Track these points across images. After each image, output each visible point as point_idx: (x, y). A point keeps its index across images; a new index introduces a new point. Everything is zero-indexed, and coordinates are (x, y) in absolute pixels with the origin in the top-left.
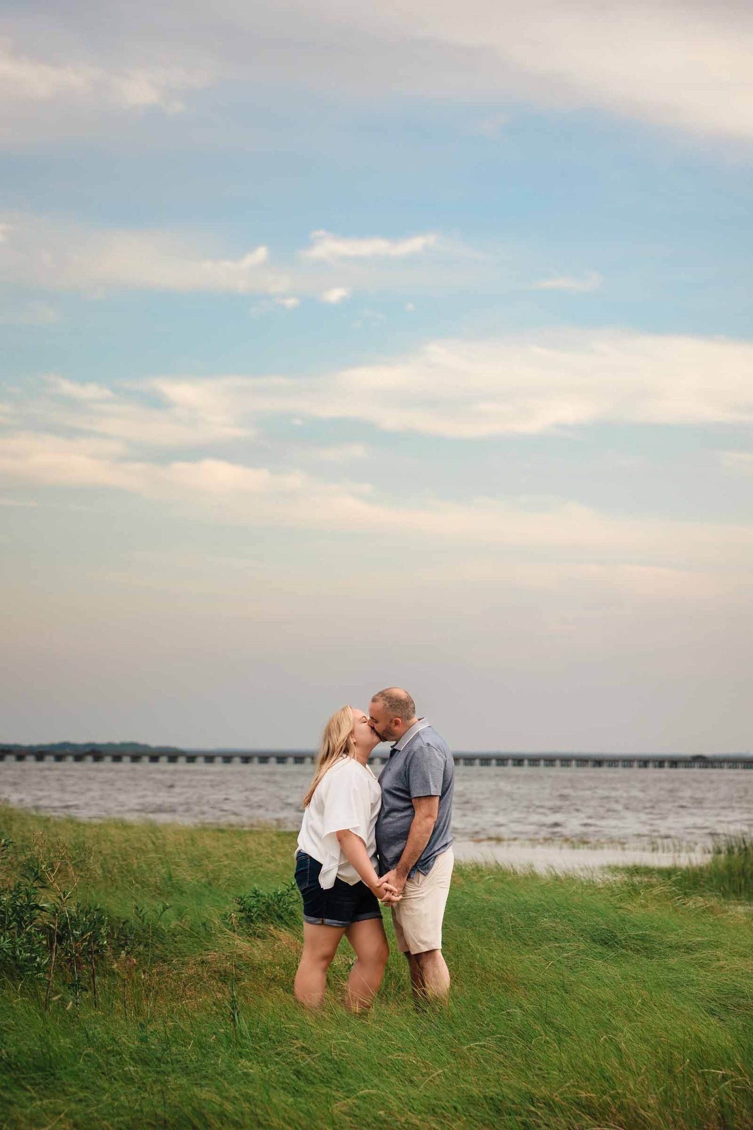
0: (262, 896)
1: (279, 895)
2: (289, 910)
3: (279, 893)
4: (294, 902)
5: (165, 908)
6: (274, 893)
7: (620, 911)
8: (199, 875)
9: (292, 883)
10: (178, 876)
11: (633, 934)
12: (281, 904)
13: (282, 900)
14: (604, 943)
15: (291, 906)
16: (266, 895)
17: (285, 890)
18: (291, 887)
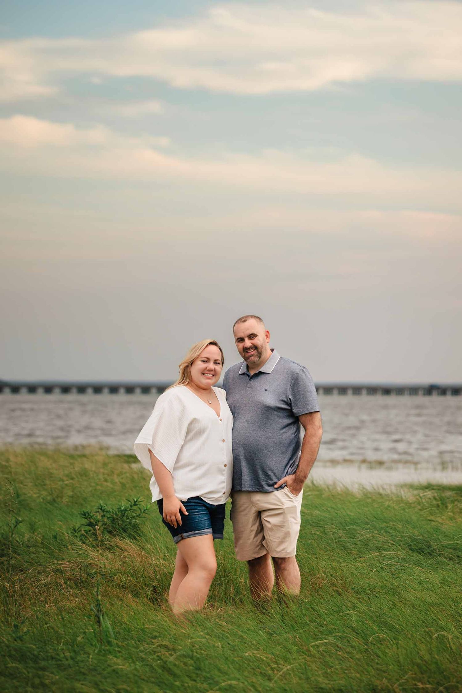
0: (107, 512)
1: (123, 510)
2: (132, 524)
3: (123, 508)
4: (137, 516)
5: (18, 523)
6: (118, 509)
7: (433, 523)
8: (44, 493)
9: (134, 500)
10: (25, 494)
11: (445, 543)
12: (125, 518)
13: (126, 514)
14: (420, 551)
15: (134, 520)
16: (111, 510)
17: (128, 505)
18: (133, 503)
